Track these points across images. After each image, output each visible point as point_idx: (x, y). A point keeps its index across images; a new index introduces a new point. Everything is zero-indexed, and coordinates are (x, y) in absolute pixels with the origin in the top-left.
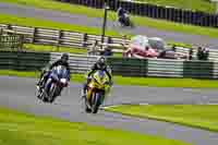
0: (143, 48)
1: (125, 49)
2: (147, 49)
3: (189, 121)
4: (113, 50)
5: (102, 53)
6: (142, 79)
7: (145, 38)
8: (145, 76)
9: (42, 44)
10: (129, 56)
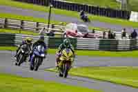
1: (63, 32)
2: (76, 32)
3: (103, 77)
7: (75, 25)
9: (10, 29)
10: (65, 36)
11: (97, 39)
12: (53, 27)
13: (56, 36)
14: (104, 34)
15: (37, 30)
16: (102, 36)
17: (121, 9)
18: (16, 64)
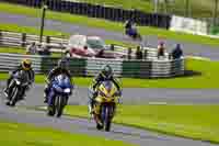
0: (82, 49)
1: (64, 48)
2: (86, 48)
4: (52, 50)
5: (40, 53)
6: (82, 78)
8: (85, 76)
10: (68, 55)
11: (118, 59)
12: (48, 41)
13: (53, 56)
14: (130, 52)
15: (23, 45)
16: (127, 54)
17: (155, 11)
18: (8, 104)
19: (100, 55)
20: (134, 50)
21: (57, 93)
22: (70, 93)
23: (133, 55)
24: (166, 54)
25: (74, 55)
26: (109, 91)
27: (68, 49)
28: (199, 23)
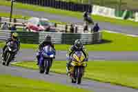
0: (36, 25)
1: (25, 26)
2: (38, 25)
10: (28, 30)
11: (59, 33)
12: (15, 21)
16: (64, 29)
19: (48, 30)
20: (69, 27)
21: (45, 58)
22: (54, 58)
23: (68, 30)
24: (90, 29)
25: (32, 31)
26: (80, 58)
27: (28, 26)
28: (110, 9)
